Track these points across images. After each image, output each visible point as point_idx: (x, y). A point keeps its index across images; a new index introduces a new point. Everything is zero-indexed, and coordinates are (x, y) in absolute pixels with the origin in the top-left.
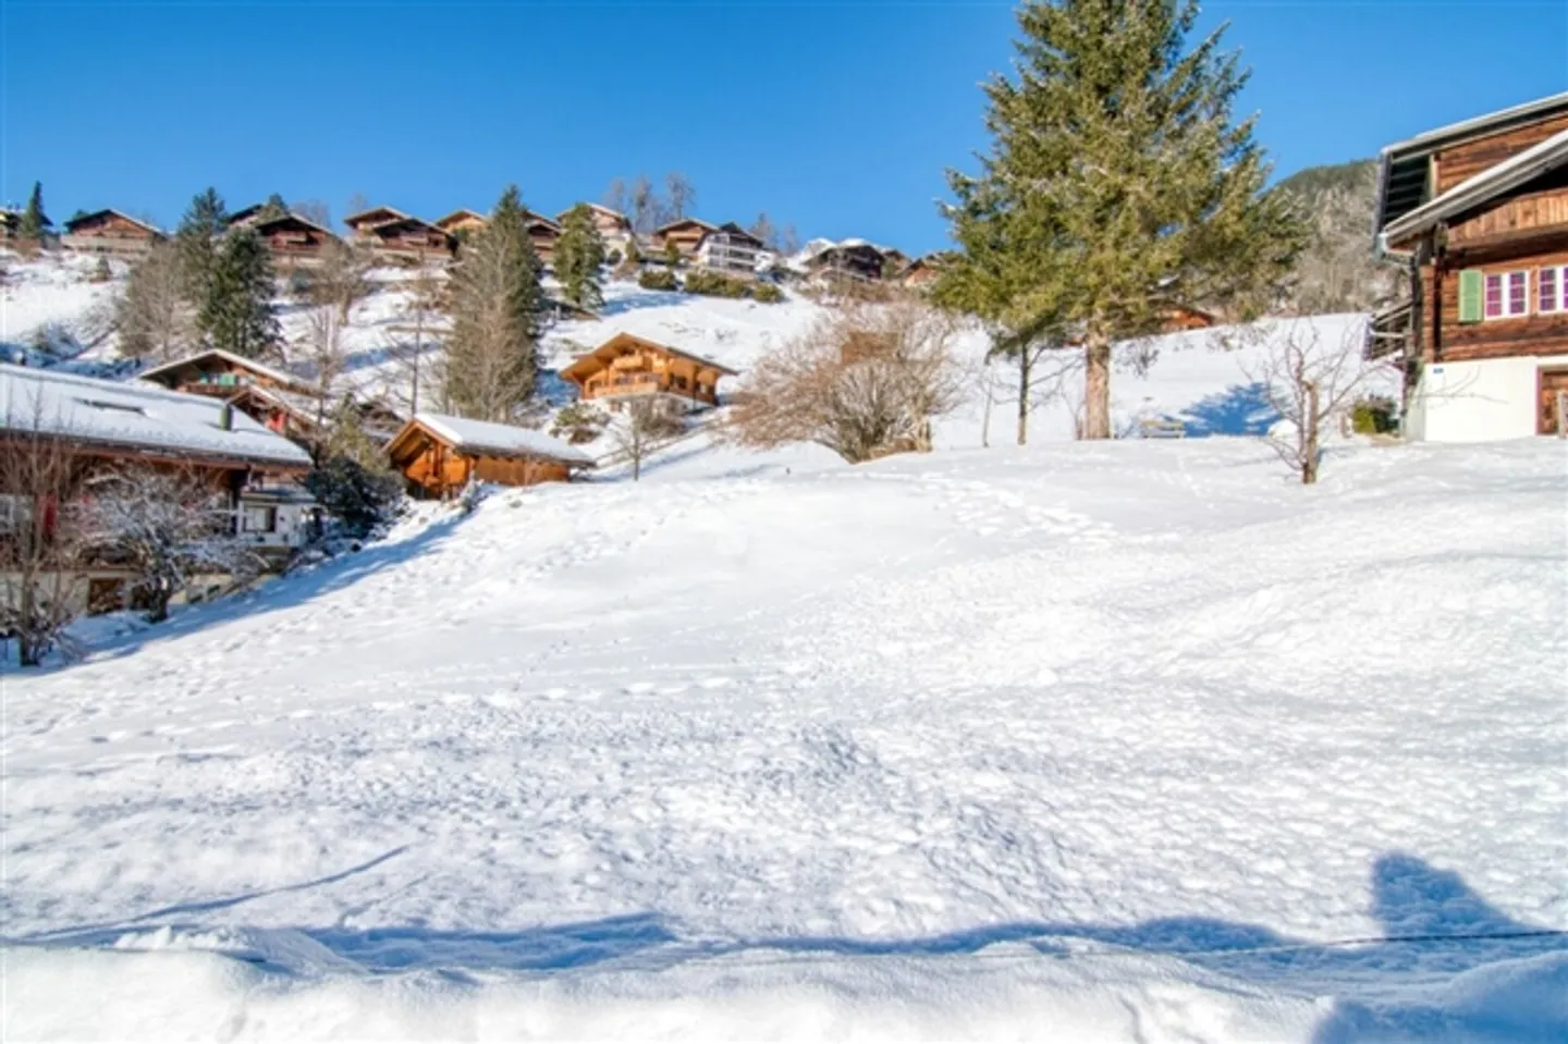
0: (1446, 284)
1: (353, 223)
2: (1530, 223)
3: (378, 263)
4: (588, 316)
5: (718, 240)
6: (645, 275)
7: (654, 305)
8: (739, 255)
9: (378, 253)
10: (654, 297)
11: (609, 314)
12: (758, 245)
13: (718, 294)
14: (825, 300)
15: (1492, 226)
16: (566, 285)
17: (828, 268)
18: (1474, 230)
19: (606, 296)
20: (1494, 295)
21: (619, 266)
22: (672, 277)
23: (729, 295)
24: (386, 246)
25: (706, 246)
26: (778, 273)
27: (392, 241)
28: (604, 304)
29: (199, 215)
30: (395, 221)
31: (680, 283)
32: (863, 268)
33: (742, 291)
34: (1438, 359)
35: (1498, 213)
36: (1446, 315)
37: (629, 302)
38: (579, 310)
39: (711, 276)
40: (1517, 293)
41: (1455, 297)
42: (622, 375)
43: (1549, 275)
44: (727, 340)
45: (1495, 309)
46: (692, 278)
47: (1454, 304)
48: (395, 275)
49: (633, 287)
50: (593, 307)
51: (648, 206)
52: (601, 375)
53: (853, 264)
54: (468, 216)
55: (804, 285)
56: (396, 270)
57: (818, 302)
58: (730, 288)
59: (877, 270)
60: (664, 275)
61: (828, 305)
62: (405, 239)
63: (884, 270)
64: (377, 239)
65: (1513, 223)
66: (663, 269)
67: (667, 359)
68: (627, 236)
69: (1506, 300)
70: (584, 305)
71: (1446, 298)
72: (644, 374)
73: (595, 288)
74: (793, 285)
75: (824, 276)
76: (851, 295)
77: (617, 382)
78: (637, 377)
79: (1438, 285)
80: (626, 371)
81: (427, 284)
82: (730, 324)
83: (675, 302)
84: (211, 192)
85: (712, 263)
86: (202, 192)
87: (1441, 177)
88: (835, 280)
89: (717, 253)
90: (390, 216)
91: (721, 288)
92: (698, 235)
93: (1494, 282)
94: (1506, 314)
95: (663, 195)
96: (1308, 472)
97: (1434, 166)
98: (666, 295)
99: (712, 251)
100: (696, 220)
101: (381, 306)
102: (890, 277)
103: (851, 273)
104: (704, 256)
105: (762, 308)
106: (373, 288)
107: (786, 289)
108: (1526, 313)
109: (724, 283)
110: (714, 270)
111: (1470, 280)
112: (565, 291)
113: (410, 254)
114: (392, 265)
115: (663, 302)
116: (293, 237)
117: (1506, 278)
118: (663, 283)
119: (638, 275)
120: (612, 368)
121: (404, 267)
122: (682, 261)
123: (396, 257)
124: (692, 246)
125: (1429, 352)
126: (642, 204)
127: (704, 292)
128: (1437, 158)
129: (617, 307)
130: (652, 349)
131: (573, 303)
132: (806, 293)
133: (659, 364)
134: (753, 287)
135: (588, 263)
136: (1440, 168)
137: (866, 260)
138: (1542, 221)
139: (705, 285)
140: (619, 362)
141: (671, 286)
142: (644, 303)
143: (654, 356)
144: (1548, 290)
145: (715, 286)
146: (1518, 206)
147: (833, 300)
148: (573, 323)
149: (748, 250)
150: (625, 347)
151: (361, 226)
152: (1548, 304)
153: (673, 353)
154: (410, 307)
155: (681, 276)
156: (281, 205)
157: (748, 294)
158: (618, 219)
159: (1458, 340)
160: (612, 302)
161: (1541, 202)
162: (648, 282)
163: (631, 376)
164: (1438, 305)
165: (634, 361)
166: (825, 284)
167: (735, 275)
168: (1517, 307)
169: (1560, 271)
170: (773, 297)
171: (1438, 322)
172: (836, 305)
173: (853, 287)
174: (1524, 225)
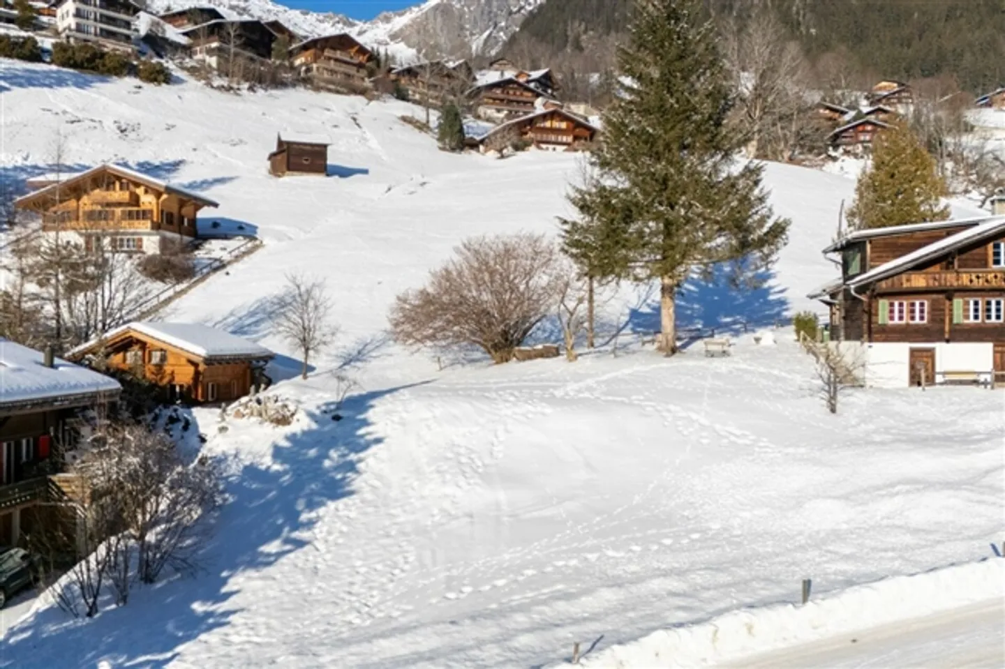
0: (874, 305)
2: (908, 284)
8: (113, 21)
12: (136, 11)
14: (216, 81)
15: (893, 284)
17: (214, 45)
18: (885, 285)
20: (892, 311)
22: (34, 42)
23: (108, 71)
26: (158, 44)
31: (46, 52)
32: (254, 46)
33: (123, 68)
34: (870, 339)
35: (895, 278)
36: (873, 320)
39: (82, 45)
40: (901, 311)
41: (877, 310)
42: (97, 208)
43: (913, 305)
44: (132, 135)
45: (892, 318)
46: (60, 45)
47: (877, 315)
53: (247, 45)
55: (189, 62)
57: (208, 84)
59: (267, 48)
61: (221, 88)
63: (273, 48)
65: (902, 284)
67: (159, 196)
69: (896, 314)
71: (873, 311)
72: (128, 210)
74: (178, 59)
75: (210, 52)
76: (245, 78)
77: (92, 216)
78: (120, 212)
79: (870, 305)
80: (106, 204)
85: (79, 28)
87: (872, 252)
88: (227, 60)
89: (85, 16)
93: (892, 305)
94: (896, 321)
96: (833, 408)
97: (868, 247)
102: (280, 55)
103: (246, 52)
104: (66, 16)
105: (149, 88)
107: (172, 66)
108: (904, 322)
109: (103, 55)
110: (83, 37)
111: (884, 304)
117: (896, 303)
125: (866, 336)
128: (870, 242)
132: (193, 71)
133: (148, 201)
134: (134, 62)
136: (872, 248)
138: (913, 284)
139: (79, 57)
140: (95, 194)
141: (36, 55)
143: (140, 190)
144: (913, 311)
146: (904, 277)
147: (224, 82)
149: (122, 15)
150: (102, 179)
152: (913, 318)
153: (167, 190)
155: (45, 42)
157: (131, 71)
159: (877, 332)
161: (914, 276)
163: (110, 210)
164: (870, 314)
165: (115, 194)
166: (213, 61)
167: (109, 46)
168: (901, 318)
169: (917, 303)
170: (160, 76)
171: (870, 322)
172: (230, 89)
173: (246, 68)
174: (906, 285)
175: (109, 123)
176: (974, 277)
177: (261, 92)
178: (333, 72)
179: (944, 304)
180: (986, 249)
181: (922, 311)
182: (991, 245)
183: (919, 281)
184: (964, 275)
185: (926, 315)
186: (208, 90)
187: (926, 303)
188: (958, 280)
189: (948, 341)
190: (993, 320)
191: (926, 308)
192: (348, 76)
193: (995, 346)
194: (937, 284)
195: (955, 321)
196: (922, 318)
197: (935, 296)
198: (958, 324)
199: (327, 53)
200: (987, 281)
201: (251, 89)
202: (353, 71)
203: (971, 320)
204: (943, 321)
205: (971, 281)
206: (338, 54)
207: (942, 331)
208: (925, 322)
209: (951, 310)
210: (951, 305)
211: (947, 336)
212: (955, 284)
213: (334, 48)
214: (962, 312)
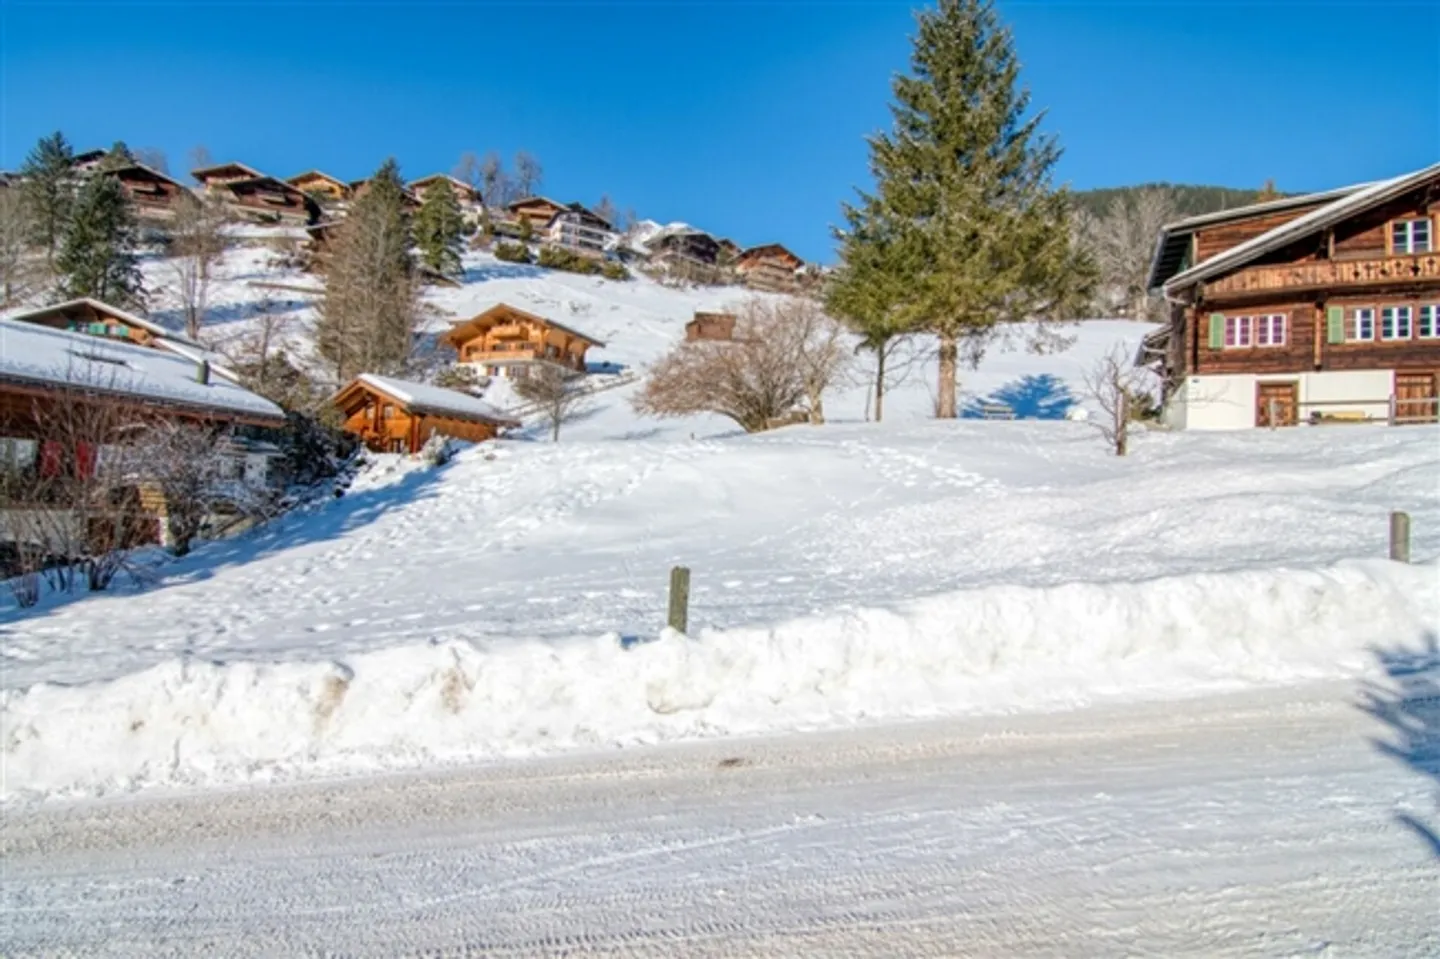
0: (1202, 322)
1: (202, 177)
2: (1255, 285)
3: (234, 219)
4: (451, 283)
5: (569, 219)
6: (502, 247)
7: (513, 276)
8: (589, 234)
9: (232, 208)
10: (511, 268)
11: (469, 282)
12: (608, 227)
13: (569, 270)
14: (667, 280)
15: (1231, 286)
16: (427, 252)
17: (669, 252)
18: (1219, 288)
19: (466, 265)
20: (1231, 332)
21: (476, 235)
22: (527, 251)
23: (580, 271)
24: (241, 203)
25: (558, 224)
26: (624, 253)
27: (248, 198)
28: (463, 272)
29: (45, 159)
30: (247, 178)
31: (534, 257)
32: (700, 254)
33: (591, 268)
34: (1196, 371)
35: (1235, 277)
36: (1201, 343)
37: (488, 272)
38: (439, 277)
39: (563, 252)
40: (1244, 331)
41: (1207, 330)
42: (498, 342)
43: (1264, 320)
44: (581, 313)
45: (1231, 341)
46: (546, 253)
47: (1206, 336)
48: (252, 231)
49: (488, 258)
50: (452, 274)
51: (498, 181)
52: (478, 341)
53: (693, 250)
54: (319, 177)
55: (647, 266)
56: (252, 227)
57: (660, 282)
58: (581, 265)
59: (713, 257)
60: (519, 248)
61: (669, 286)
62: (261, 197)
63: (718, 257)
64: (231, 195)
65: (1244, 285)
66: (517, 243)
67: (544, 329)
68: (479, 209)
69: (1238, 336)
70: (444, 271)
71: (1201, 332)
72: (519, 343)
73: (455, 257)
74: (638, 264)
75: (665, 259)
76: (690, 278)
77: (494, 348)
78: (513, 344)
79: (1196, 322)
80: (504, 338)
81: (285, 243)
82: (582, 297)
83: (532, 274)
84: (58, 136)
85: (563, 240)
86: (48, 135)
87: (1200, 249)
88: (675, 264)
89: (569, 231)
90: (242, 172)
91: (572, 264)
92: (552, 213)
93: (1231, 322)
94: (1238, 345)
95: (513, 172)
96: (1121, 447)
97: (1195, 241)
98: (524, 267)
99: (563, 229)
100: (545, 198)
101: (241, 261)
102: (723, 263)
103: (691, 258)
104: (555, 233)
105: (610, 284)
106: (231, 242)
107: (632, 268)
108: (1248, 346)
109: (576, 259)
110: (565, 246)
111: (1217, 320)
112: (427, 257)
113: (266, 212)
114: (247, 222)
115: (520, 274)
116: (141, 187)
117: (1238, 321)
118: (518, 256)
119: (494, 246)
120: (489, 335)
121: (259, 224)
122: (534, 236)
123: (251, 213)
124: (545, 222)
125: (1190, 367)
126: (491, 178)
127: (557, 267)
128: (1198, 235)
129: (476, 276)
130: (529, 320)
131: (435, 271)
132: (650, 273)
133: (535, 334)
134: (602, 265)
135: (448, 234)
136: (1199, 243)
137: (702, 247)
138: (1262, 286)
139: (558, 260)
140: (497, 330)
141: (526, 259)
142: (501, 274)
143: (530, 327)
144: (1263, 330)
145: (568, 261)
146: (1248, 274)
147: (673, 281)
148: (433, 289)
149: (597, 230)
150: (503, 316)
151: (211, 180)
152: (1263, 340)
153: (550, 325)
154: (269, 264)
155: (536, 251)
156: (127, 154)
157: (598, 271)
158: (470, 192)
159: (1208, 360)
160: (471, 271)
161: (1262, 273)
162: (504, 253)
163: (507, 344)
164: (1196, 336)
165: (512, 329)
166: (666, 266)
167: (585, 253)
168: (1244, 341)
169: (1271, 318)
170: (620, 275)
171: (1195, 347)
172: (676, 286)
173: (692, 271)
174: (1251, 287)
175: (566, 305)
176: (1360, 267)
177: (702, 288)
178: (766, 275)
179: (1313, 316)
180: (1382, 232)
181: (1277, 330)
182: (1389, 226)
183: (1273, 279)
184: (1345, 267)
185: (1284, 334)
186: (659, 287)
187: (1284, 317)
188: (1334, 274)
189: (1318, 368)
190: (1395, 336)
191: (1284, 325)
192: (779, 278)
193: (1397, 375)
194: (1300, 282)
195: (1331, 339)
196: (1277, 339)
197: (1297, 306)
198: (1335, 344)
199: (763, 259)
200: (1383, 272)
201: (694, 287)
202: (782, 274)
203: (1359, 339)
204: (1313, 343)
205: (1356, 274)
206: (772, 261)
207: (1310, 355)
208: (1283, 344)
209: (1324, 324)
210: (1325, 316)
211: (1317, 362)
212: (1330, 280)
213: (768, 256)
214: (1343, 324)
